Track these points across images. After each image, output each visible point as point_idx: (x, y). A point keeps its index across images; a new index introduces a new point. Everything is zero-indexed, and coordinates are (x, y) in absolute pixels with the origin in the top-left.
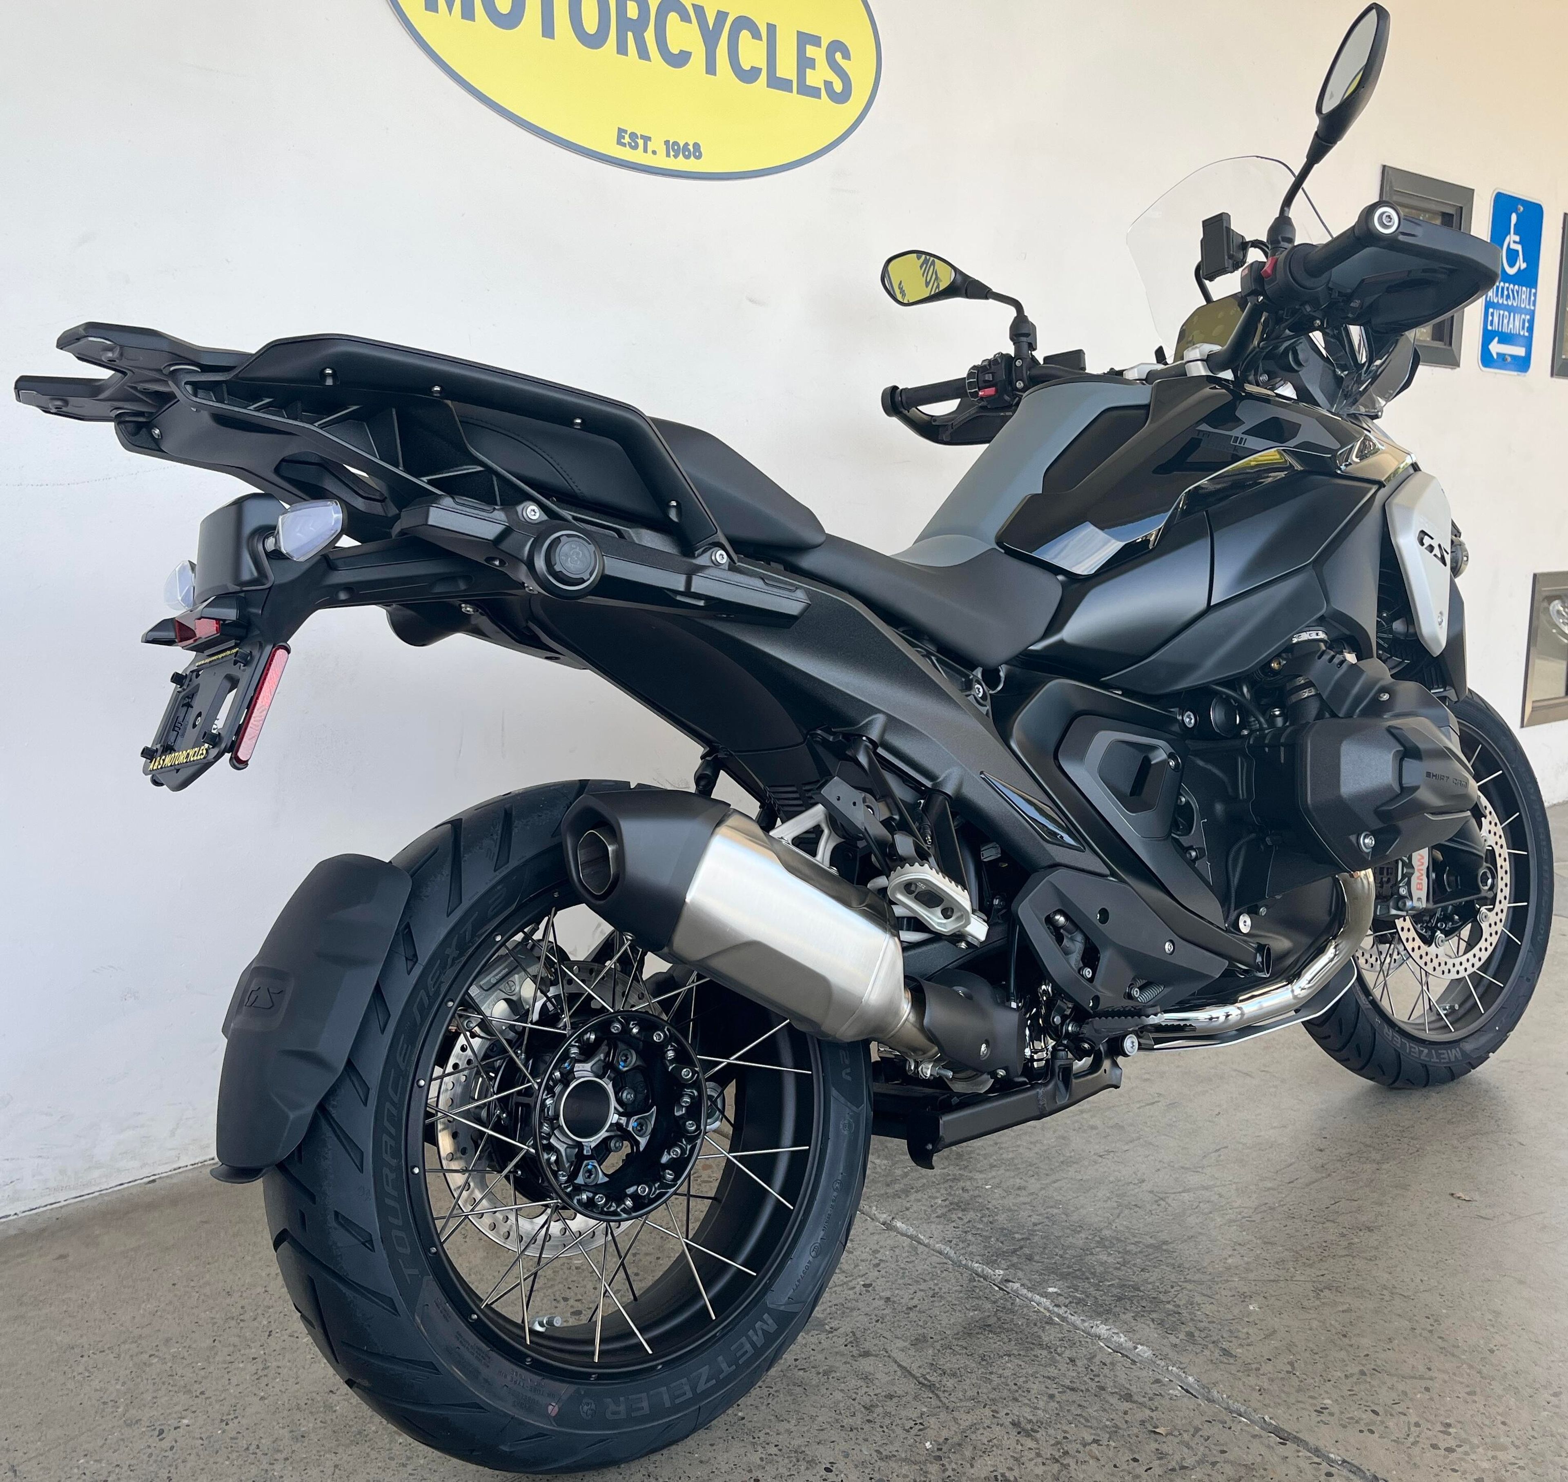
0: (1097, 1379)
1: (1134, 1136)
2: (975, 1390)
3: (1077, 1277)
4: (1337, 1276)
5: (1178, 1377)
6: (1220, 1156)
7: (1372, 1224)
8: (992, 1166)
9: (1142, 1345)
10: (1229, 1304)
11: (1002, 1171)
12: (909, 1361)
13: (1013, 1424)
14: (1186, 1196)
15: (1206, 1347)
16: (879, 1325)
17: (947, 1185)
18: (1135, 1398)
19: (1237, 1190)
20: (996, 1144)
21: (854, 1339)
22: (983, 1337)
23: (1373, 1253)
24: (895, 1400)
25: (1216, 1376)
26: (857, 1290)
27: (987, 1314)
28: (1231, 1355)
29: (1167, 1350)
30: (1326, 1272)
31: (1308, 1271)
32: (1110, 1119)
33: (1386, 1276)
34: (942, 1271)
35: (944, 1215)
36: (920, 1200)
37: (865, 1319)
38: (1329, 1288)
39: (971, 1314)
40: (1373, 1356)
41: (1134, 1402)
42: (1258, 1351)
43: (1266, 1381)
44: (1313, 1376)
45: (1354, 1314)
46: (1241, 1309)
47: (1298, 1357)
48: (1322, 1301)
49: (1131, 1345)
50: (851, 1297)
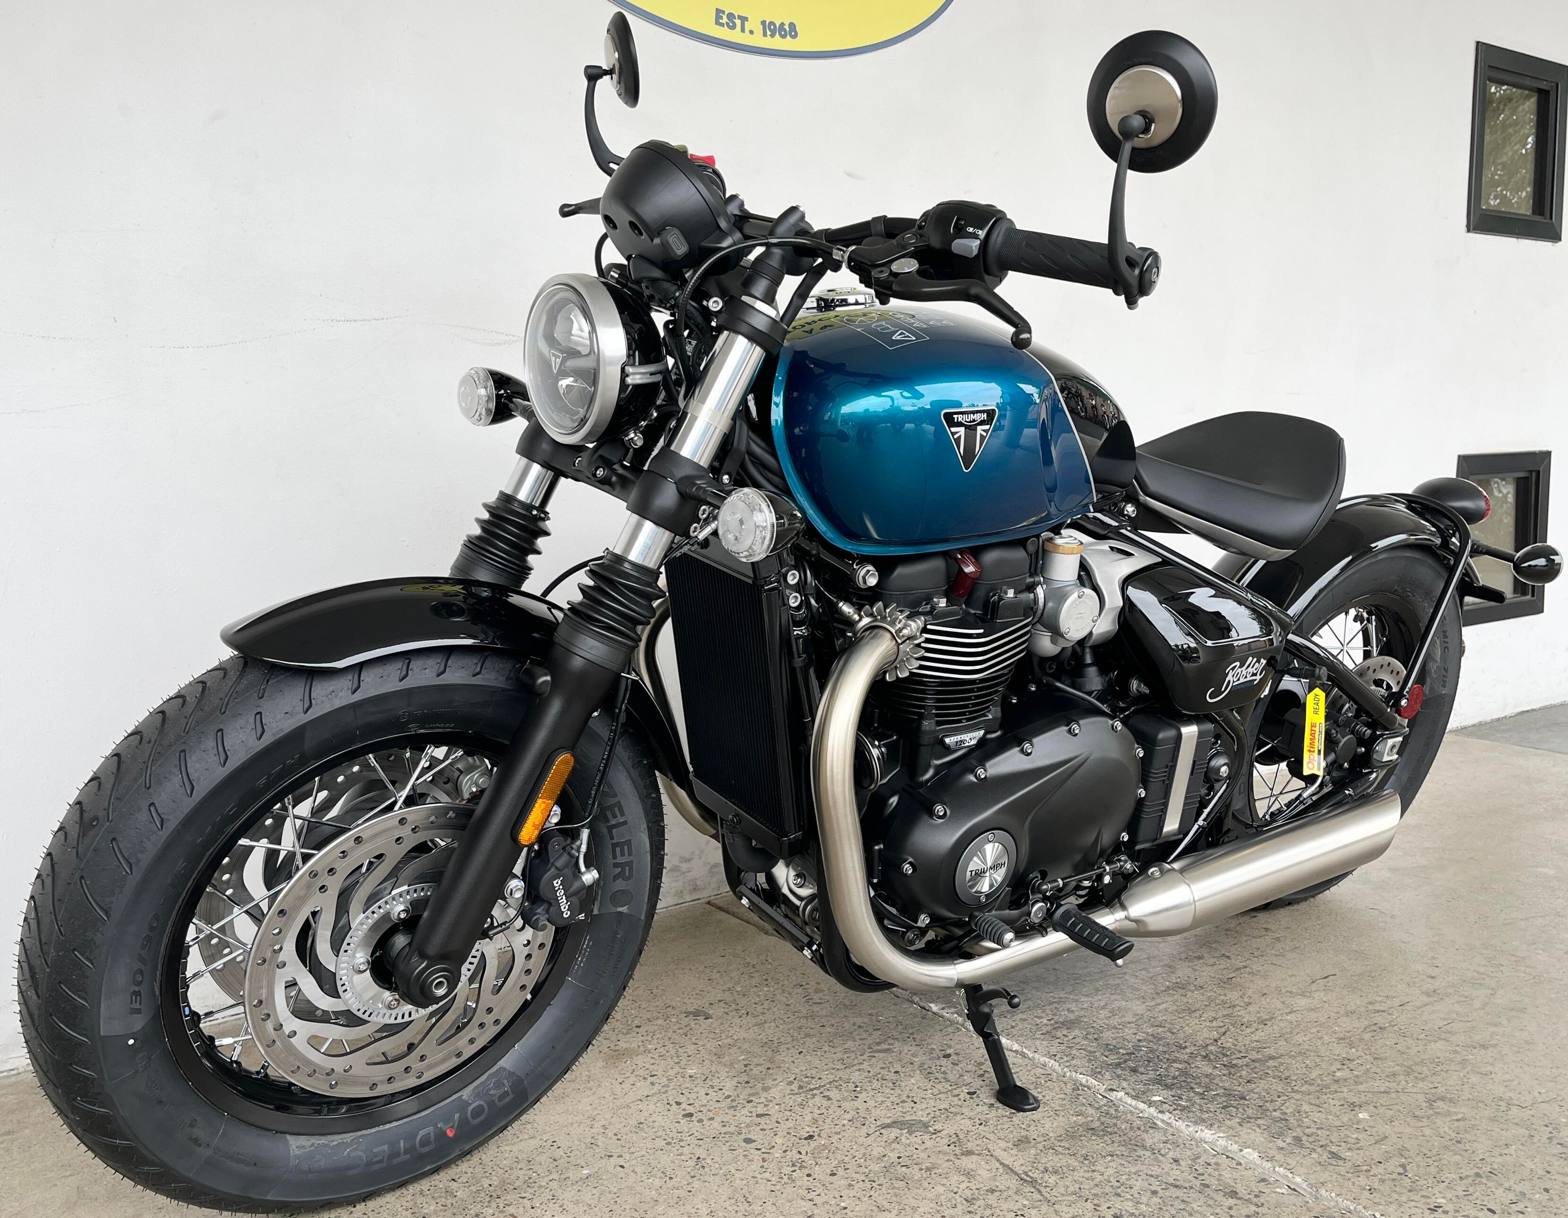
0: (1201, 1178)
2: (1077, 1186)
3: (1182, 1088)
4: (1450, 1088)
5: (1285, 1177)
6: (1328, 982)
7: (1487, 1043)
8: (1097, 990)
9: (1247, 1148)
10: (1338, 1113)
11: (1108, 995)
12: (1012, 1159)
15: (1314, 1150)
16: (982, 1127)
18: (1240, 1195)
19: (1347, 1013)
20: (1102, 972)
21: (956, 1140)
22: (1085, 1139)
23: (1489, 1068)
24: (998, 1194)
25: (1325, 1176)
26: (961, 1097)
27: (1090, 1119)
28: (1340, 1158)
29: (1271, 1153)
30: (1439, 1085)
31: (1421, 1085)
33: (1503, 1089)
34: (1046, 1081)
35: (1048, 1032)
36: (1025, 1020)
37: (969, 1123)
38: (1442, 1099)
39: (1075, 1119)
40: (1488, 1160)
41: (1240, 1199)
42: (1367, 1153)
43: (1377, 1182)
44: (1426, 1177)
45: (1469, 1122)
46: (1351, 1117)
47: (1410, 1160)
48: (1435, 1111)
49: (1236, 1148)
50: (956, 1103)
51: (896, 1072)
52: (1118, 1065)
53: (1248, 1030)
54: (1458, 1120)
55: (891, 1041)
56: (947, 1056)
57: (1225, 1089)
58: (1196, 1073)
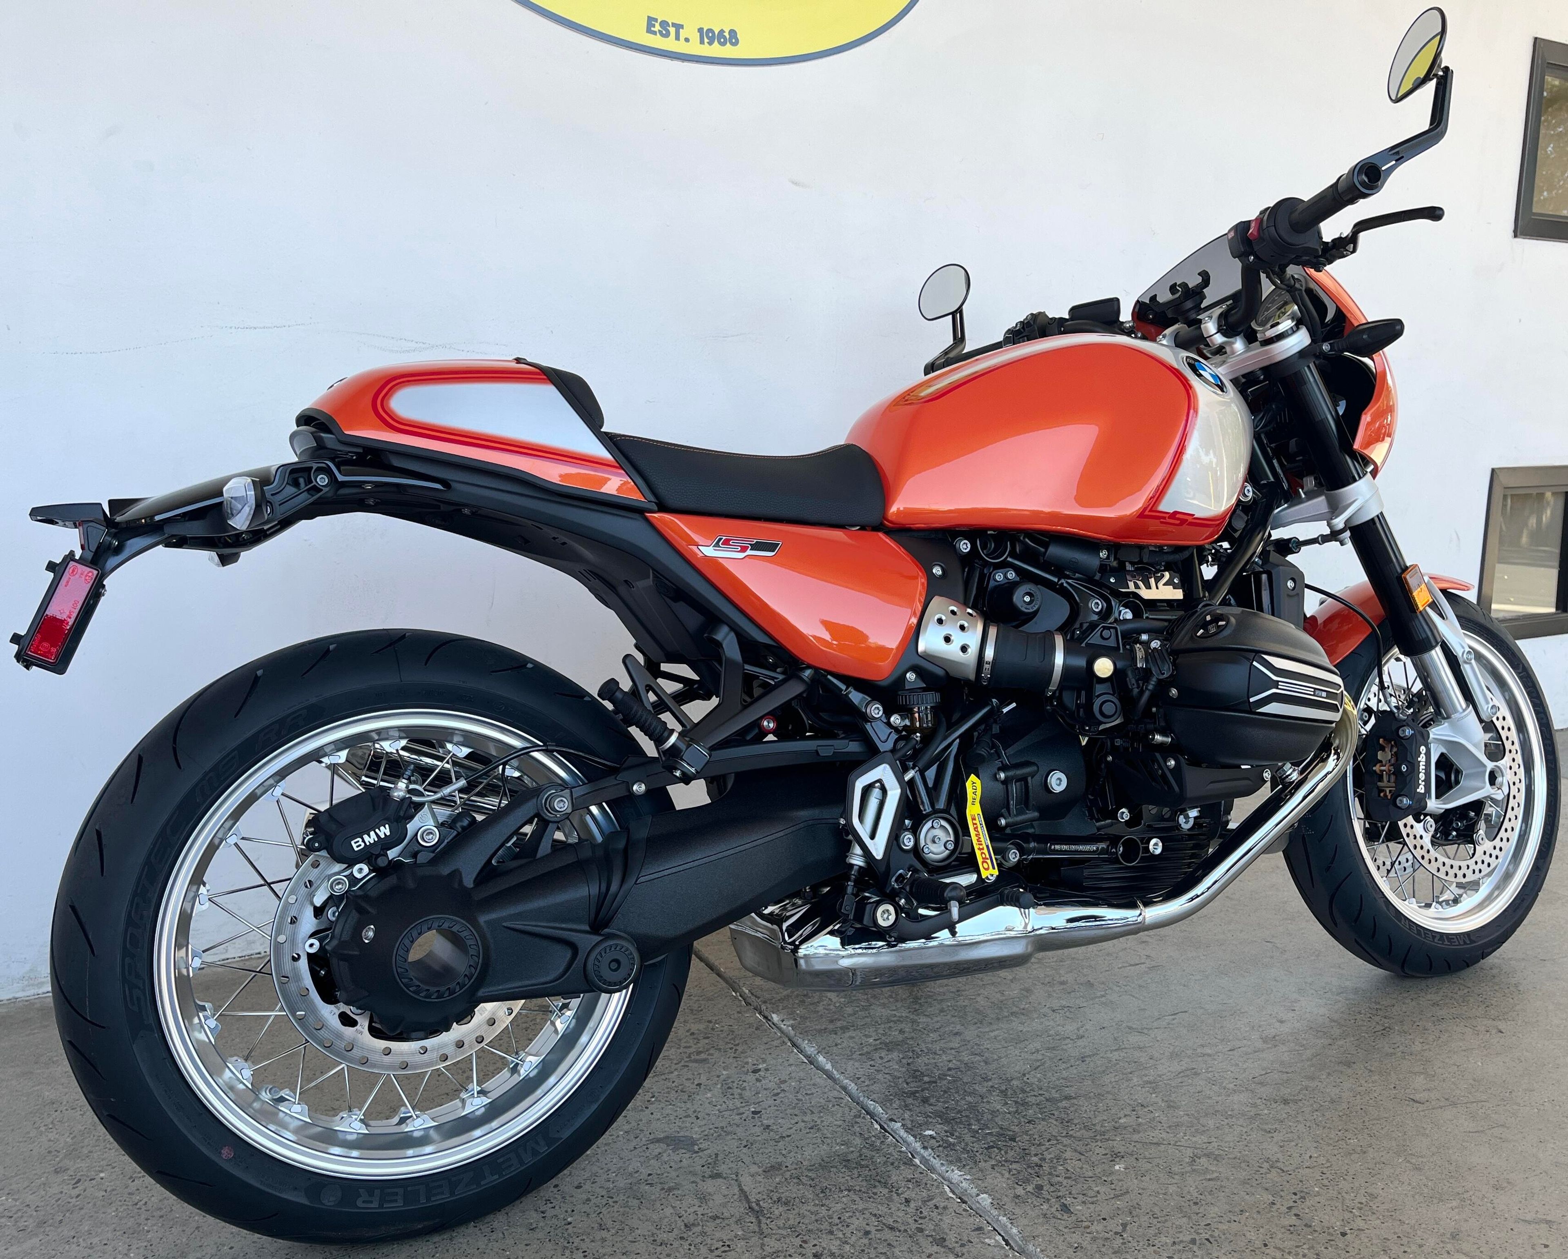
0: (920, 1220)
1: (1099, 994)
2: (798, 1219)
3: (961, 1123)
4: (1224, 1144)
5: (1005, 1227)
6: (1174, 1019)
7: (1292, 1097)
8: (942, 1011)
9: (986, 1192)
10: (1097, 1162)
11: (949, 1017)
12: (753, 1185)
13: (815, 1255)
14: (1115, 1056)
15: (1048, 1200)
16: (745, 1150)
17: (887, 1025)
18: (947, 1243)
19: (1172, 1054)
20: (958, 991)
21: (713, 1160)
22: (835, 1170)
24: (718, 1220)
25: (1041, 1229)
26: (744, 1116)
27: (851, 1149)
28: (1068, 1210)
29: (1007, 1199)
30: (1216, 1140)
31: (1198, 1137)
32: (1085, 976)
33: (1276, 1149)
34: (833, 1106)
35: (867, 1052)
36: (854, 1038)
37: (736, 1143)
38: (1207, 1156)
39: (838, 1148)
40: (1213, 1226)
41: (944, 1247)
42: (1098, 1208)
43: (1089, 1238)
44: (1139, 1239)
45: (1219, 1183)
46: (1106, 1167)
47: (1136, 1219)
48: (1194, 1167)
49: (975, 1191)
50: (735, 1122)
51: (699, 1085)
52: (913, 1094)
53: (1064, 1066)
54: (1209, 1180)
55: (712, 1050)
56: (755, 1071)
57: (1002, 1128)
58: (983, 1107)
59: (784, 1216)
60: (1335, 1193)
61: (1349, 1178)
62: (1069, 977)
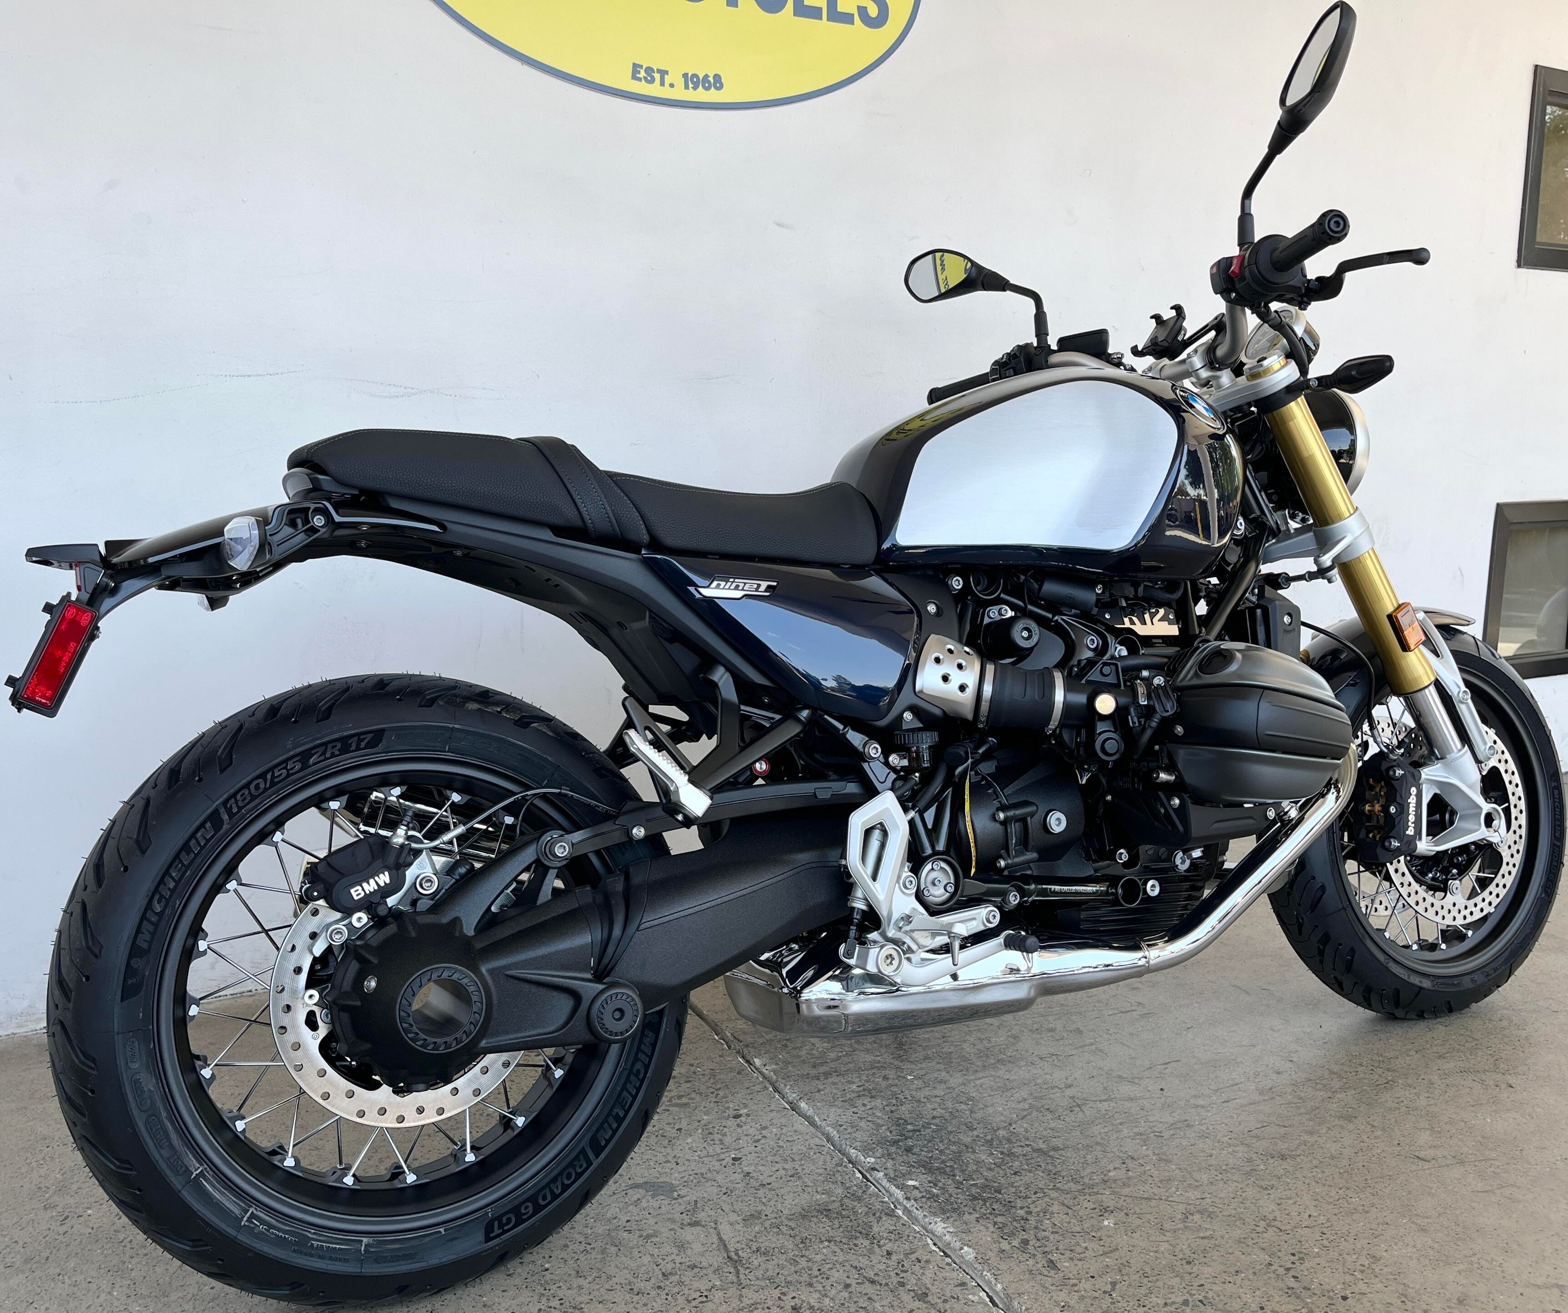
0: (903, 1274)
1: (1088, 1041)
2: (777, 1271)
3: (945, 1173)
4: (1218, 1200)
5: (988, 1283)
6: (1166, 1069)
7: (1290, 1153)
8: (926, 1058)
9: (969, 1247)
10: (1084, 1217)
11: (934, 1064)
12: (732, 1235)
13: (794, 1308)
14: (1106, 1104)
15: (1035, 1255)
16: (725, 1197)
17: (871, 1072)
18: (929, 1298)
19: (1163, 1105)
21: (693, 1207)
22: (815, 1220)
23: (1273, 1181)
24: (696, 1270)
25: (1027, 1287)
26: (724, 1163)
27: (833, 1199)
28: (1055, 1267)
29: (992, 1254)
30: (1209, 1196)
32: (1074, 1023)
33: (1273, 1207)
34: (815, 1153)
35: (850, 1099)
36: (836, 1084)
37: (715, 1190)
38: (1201, 1212)
39: (818, 1197)
40: (1206, 1287)
41: (926, 1303)
42: (1086, 1266)
43: (1076, 1298)
44: (1130, 1299)
45: (1213, 1241)
46: (1094, 1222)
47: (1125, 1278)
48: (1186, 1224)
49: (958, 1244)
50: (716, 1168)
51: (680, 1130)
52: (896, 1142)
53: (1052, 1115)
54: (1203, 1238)
55: (693, 1095)
56: (737, 1117)
57: (986, 1180)
58: (968, 1157)
59: (763, 1266)
60: (1336, 1254)
61: (1351, 1240)
62: (1059, 1025)
